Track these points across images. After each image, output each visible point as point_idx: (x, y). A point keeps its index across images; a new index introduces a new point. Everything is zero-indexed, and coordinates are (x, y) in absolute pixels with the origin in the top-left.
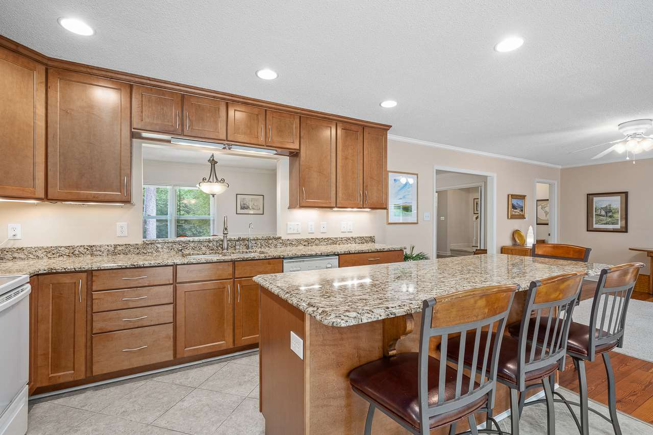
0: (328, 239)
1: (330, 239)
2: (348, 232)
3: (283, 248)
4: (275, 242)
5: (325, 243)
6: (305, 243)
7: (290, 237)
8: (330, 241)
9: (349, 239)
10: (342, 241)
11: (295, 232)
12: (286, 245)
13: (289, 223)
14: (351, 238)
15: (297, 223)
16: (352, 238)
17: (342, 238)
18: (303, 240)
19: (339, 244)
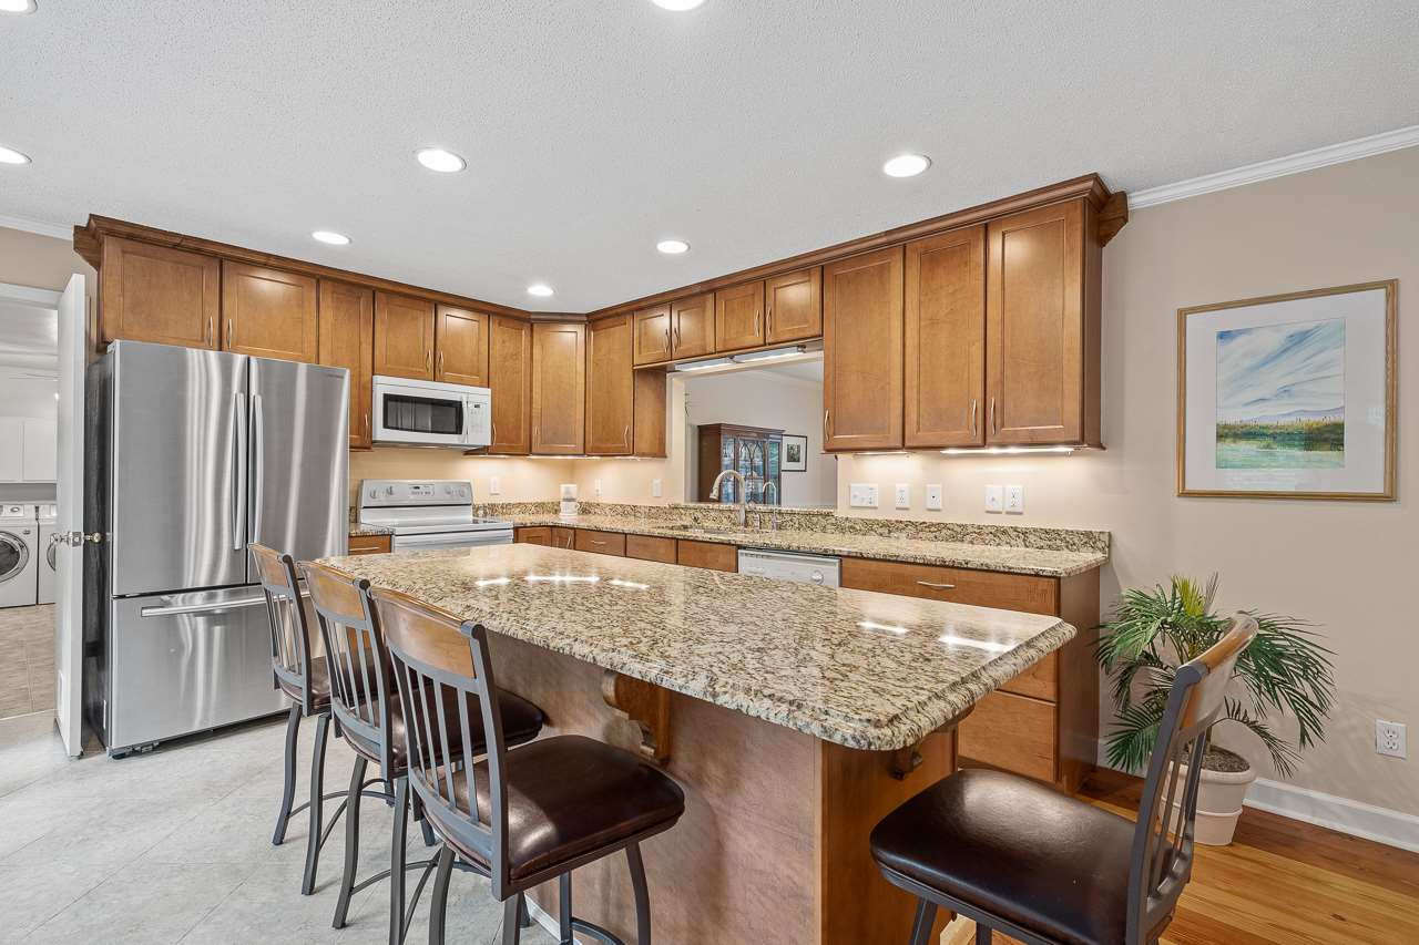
0: (941, 527)
1: (946, 526)
2: (1008, 513)
3: (838, 536)
4: (823, 522)
5: (932, 535)
6: (880, 531)
7: (854, 515)
8: (944, 531)
9: (1004, 532)
10: (979, 534)
11: (864, 504)
12: (843, 530)
13: (852, 485)
14: (1011, 531)
15: (871, 486)
16: (1015, 529)
17: (979, 527)
18: (877, 522)
19: (972, 543)
